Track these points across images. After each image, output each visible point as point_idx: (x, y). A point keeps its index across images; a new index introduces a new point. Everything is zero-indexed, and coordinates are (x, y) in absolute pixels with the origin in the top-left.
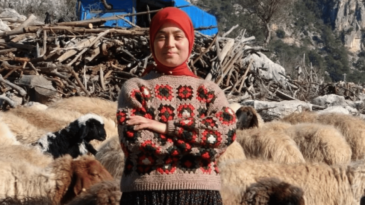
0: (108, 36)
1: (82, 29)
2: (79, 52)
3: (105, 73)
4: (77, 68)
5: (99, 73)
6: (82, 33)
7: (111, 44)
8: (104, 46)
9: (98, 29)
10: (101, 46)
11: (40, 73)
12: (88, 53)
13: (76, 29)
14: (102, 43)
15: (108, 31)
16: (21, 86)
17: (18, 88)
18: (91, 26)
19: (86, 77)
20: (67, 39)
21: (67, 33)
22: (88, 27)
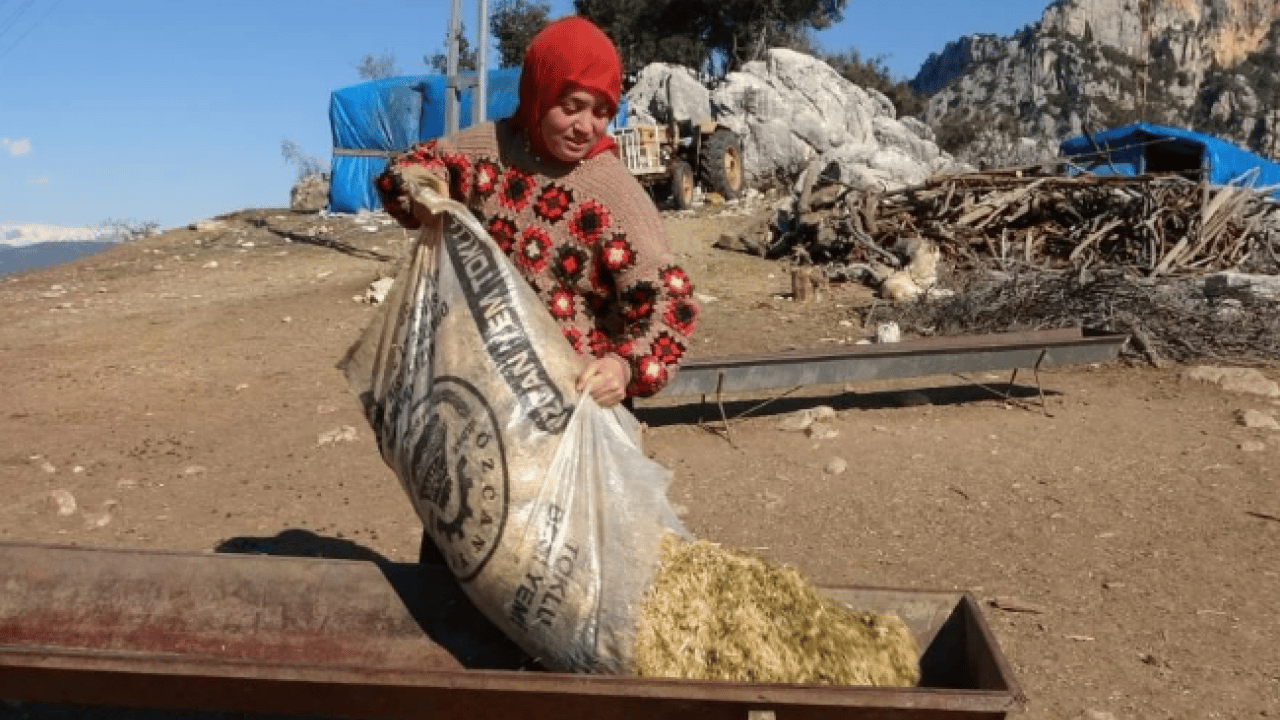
0: (1043, 187)
1: (1006, 179)
2: (995, 208)
3: (1035, 238)
4: (994, 232)
5: (1024, 240)
6: (1006, 183)
7: (1046, 199)
8: (1036, 202)
9: (1029, 178)
10: (1031, 202)
11: (923, 236)
12: (1008, 211)
13: (997, 179)
14: (1033, 197)
15: (1043, 180)
16: (894, 253)
17: (890, 255)
18: (1019, 174)
19: (1005, 246)
20: (984, 193)
21: (985, 184)
22: (1013, 175)
